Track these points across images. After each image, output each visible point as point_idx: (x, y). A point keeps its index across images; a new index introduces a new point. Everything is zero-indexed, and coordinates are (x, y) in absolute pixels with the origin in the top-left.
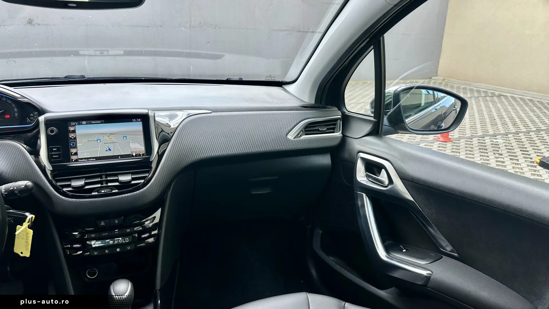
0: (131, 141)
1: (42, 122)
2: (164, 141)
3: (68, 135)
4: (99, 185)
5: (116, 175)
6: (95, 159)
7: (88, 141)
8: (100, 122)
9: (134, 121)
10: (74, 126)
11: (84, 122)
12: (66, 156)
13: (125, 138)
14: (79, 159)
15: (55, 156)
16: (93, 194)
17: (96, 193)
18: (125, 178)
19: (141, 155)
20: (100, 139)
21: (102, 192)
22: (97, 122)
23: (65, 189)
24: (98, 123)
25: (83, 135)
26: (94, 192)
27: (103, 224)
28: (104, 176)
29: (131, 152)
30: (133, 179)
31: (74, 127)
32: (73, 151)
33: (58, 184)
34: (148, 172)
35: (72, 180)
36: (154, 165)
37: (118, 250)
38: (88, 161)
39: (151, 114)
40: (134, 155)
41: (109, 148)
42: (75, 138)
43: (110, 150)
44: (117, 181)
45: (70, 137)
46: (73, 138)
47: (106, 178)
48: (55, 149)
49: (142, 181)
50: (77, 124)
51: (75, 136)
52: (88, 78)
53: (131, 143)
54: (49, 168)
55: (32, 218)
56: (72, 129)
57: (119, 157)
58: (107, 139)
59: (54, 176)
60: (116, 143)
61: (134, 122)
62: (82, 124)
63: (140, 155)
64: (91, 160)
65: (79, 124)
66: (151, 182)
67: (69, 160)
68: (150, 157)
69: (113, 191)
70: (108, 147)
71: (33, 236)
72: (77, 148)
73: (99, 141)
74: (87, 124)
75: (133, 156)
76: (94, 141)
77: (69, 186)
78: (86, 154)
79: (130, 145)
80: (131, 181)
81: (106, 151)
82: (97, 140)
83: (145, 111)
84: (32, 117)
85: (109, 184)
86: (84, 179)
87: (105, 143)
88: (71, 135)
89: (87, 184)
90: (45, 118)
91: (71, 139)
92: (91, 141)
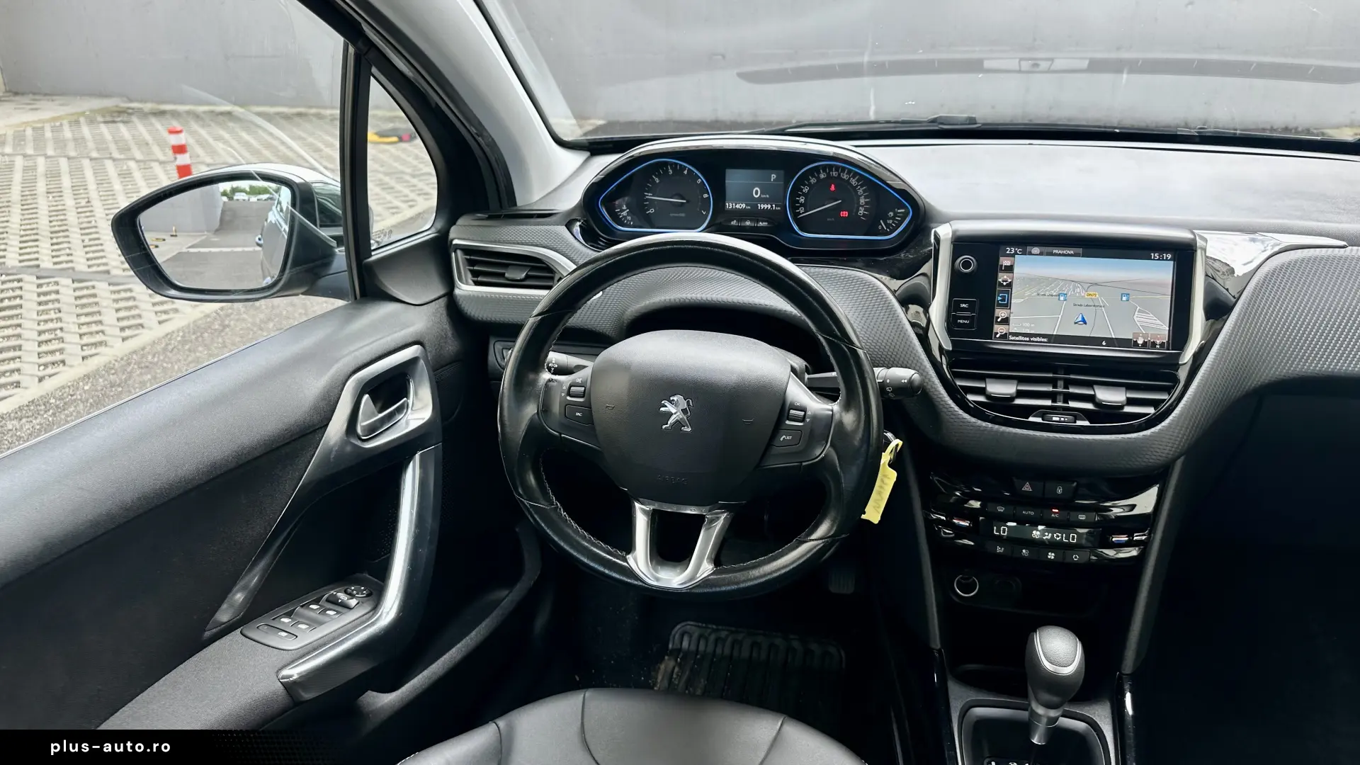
0: (1139, 308)
1: (946, 240)
2: (1219, 310)
3: (996, 276)
4: (1048, 403)
5: (1090, 384)
6: (1045, 340)
7: (1038, 295)
8: (1072, 252)
9: (1154, 257)
10: (1013, 256)
11: (1036, 250)
12: (985, 322)
13: (1124, 298)
14: (1011, 333)
15: (961, 321)
16: (1031, 419)
17: (1039, 420)
18: (1109, 396)
19: (1158, 346)
20: (1066, 294)
21: (1054, 419)
22: (1064, 252)
23: (971, 397)
24: (1069, 255)
25: (1032, 281)
26: (1035, 416)
27: (1027, 488)
28: (1061, 383)
29: (1134, 333)
30: (1131, 402)
31: (1012, 258)
32: (1001, 313)
33: (959, 383)
34: (1168, 390)
35: (987, 380)
36: (1183, 374)
37: (1051, 556)
38: (1030, 341)
39: (1200, 243)
40: (1140, 342)
41: (1083, 318)
42: (1010, 285)
43: (1085, 323)
44: (1091, 399)
45: (1000, 280)
46: (1005, 284)
47: (1066, 387)
48: (964, 305)
49: (1151, 410)
50: (1020, 251)
51: (1010, 281)
52: (984, 124)
53: (1136, 313)
54: (942, 342)
55: (897, 445)
56: (1005, 262)
57: (1104, 343)
58: (1083, 295)
59: (950, 366)
60: (1101, 306)
61: (1154, 259)
62: (1030, 254)
63: (1154, 344)
64: (1038, 339)
65: (1024, 253)
66: (1171, 418)
67: (989, 333)
68: (1179, 355)
69: (1079, 423)
70: (1081, 316)
71: (895, 483)
72: (1010, 309)
73: (1062, 298)
74: (1041, 254)
75: (1136, 344)
76: (1052, 296)
77: (982, 391)
78: (1028, 325)
79: (1135, 317)
80: (1122, 407)
81: (1076, 323)
82: (1059, 295)
83: (1183, 235)
84: (890, 219)
85: (1072, 404)
86: (1016, 382)
87: (1075, 305)
88: (1002, 277)
89: (1021, 394)
90: (954, 232)
91: (1001, 285)
92: (1044, 295)
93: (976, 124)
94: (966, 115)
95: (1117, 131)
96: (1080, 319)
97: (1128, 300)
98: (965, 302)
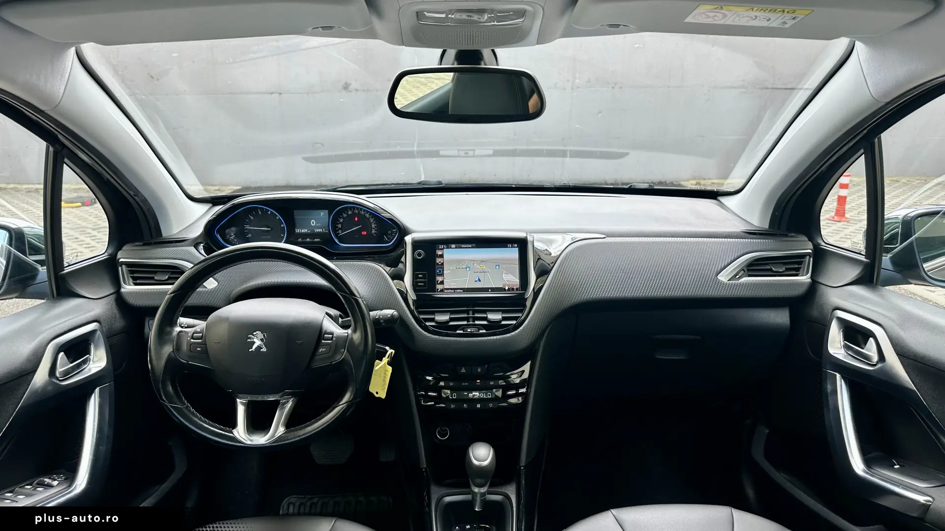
0: (504, 272)
1: (409, 242)
2: (543, 273)
3: (435, 260)
4: (465, 323)
5: (485, 312)
6: (462, 291)
7: (456, 268)
8: (471, 246)
9: (509, 246)
10: (442, 249)
11: (453, 246)
12: (431, 284)
13: (497, 267)
14: (445, 289)
15: (419, 284)
16: (458, 332)
17: (462, 332)
18: (494, 317)
19: (515, 290)
20: (470, 267)
21: (469, 330)
22: (468, 246)
23: (428, 324)
24: (469, 248)
25: (453, 262)
26: (459, 330)
27: (463, 370)
28: (471, 312)
29: (503, 284)
30: (504, 319)
31: (442, 251)
32: (439, 279)
33: (421, 317)
34: (522, 311)
35: (436, 314)
36: (528, 304)
37: (479, 406)
38: (454, 292)
39: (530, 239)
40: (507, 288)
41: (479, 279)
42: (442, 264)
43: (480, 281)
44: (485, 319)
45: (438, 262)
46: (440, 264)
47: (473, 314)
48: (420, 276)
49: (514, 322)
50: (446, 247)
51: (442, 262)
52: (446, 185)
53: (504, 274)
54: (412, 296)
55: (392, 353)
56: (439, 253)
57: (490, 290)
58: (478, 267)
59: (417, 308)
60: (487, 272)
61: (509, 248)
62: (451, 248)
63: (513, 289)
64: (459, 291)
65: (448, 248)
66: (524, 325)
67: (434, 290)
68: (524, 293)
69: (481, 331)
70: (478, 277)
71: (392, 373)
72: (444, 276)
73: (468, 269)
74: (456, 248)
75: (505, 290)
76: (463, 268)
77: (432, 320)
78: (453, 284)
79: (503, 277)
80: (500, 321)
81: (475, 281)
82: (466, 268)
83: (522, 235)
84: (389, 235)
85: (477, 322)
86: (449, 313)
87: (474, 272)
88: (438, 260)
89: (452, 320)
90: (413, 239)
91: (438, 264)
92: (459, 268)
93: (442, 184)
94: (436, 180)
95: (514, 186)
96: (477, 279)
97: (499, 268)
98: (421, 274)
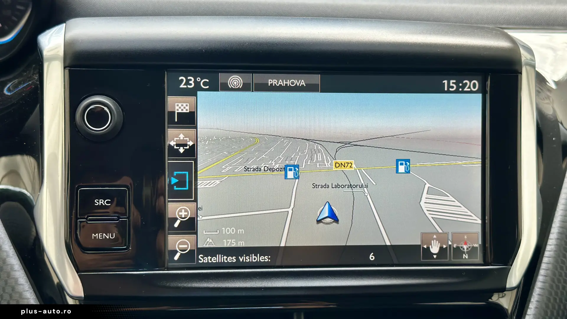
0: (428, 185)
1: (54, 60)
3: (162, 136)
6: (265, 259)
7: (247, 169)
8: (303, 83)
9: (449, 87)
10: (192, 93)
13: (402, 169)
14: (200, 252)
15: (98, 236)
19: (465, 256)
20: (298, 166)
22: (289, 83)
25: (228, 143)
29: (423, 234)
31: (192, 99)
39: (524, 55)
40: (435, 249)
41: (331, 211)
42: (192, 152)
43: (336, 221)
45: (172, 143)
46: (182, 150)
50: (205, 84)
51: (191, 143)
53: (425, 195)
56: (179, 105)
57: (372, 257)
58: (328, 165)
60: (362, 187)
61: (448, 92)
62: (225, 88)
64: (253, 258)
65: (214, 87)
70: (327, 205)
72: (196, 200)
73: (290, 174)
74: (246, 88)
76: (272, 170)
78: (231, 231)
79: (422, 203)
81: (319, 221)
82: (285, 169)
87: (315, 186)
88: (175, 137)
90: (68, 45)
91: (173, 152)
92: (258, 169)
96: (326, 213)
97: (408, 172)
98: (103, 195)
